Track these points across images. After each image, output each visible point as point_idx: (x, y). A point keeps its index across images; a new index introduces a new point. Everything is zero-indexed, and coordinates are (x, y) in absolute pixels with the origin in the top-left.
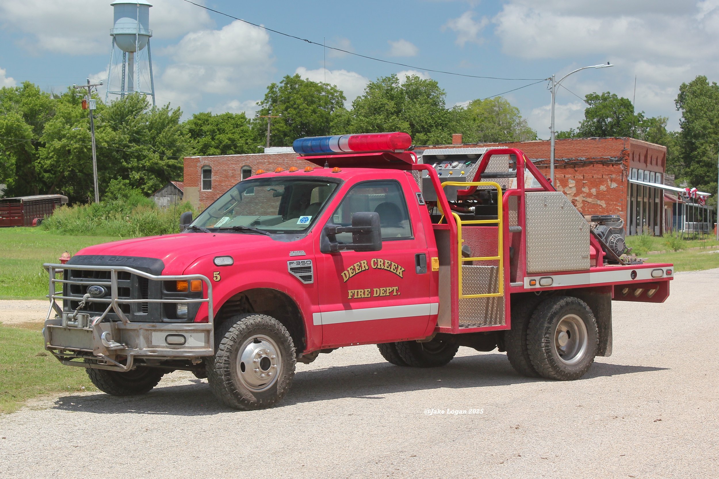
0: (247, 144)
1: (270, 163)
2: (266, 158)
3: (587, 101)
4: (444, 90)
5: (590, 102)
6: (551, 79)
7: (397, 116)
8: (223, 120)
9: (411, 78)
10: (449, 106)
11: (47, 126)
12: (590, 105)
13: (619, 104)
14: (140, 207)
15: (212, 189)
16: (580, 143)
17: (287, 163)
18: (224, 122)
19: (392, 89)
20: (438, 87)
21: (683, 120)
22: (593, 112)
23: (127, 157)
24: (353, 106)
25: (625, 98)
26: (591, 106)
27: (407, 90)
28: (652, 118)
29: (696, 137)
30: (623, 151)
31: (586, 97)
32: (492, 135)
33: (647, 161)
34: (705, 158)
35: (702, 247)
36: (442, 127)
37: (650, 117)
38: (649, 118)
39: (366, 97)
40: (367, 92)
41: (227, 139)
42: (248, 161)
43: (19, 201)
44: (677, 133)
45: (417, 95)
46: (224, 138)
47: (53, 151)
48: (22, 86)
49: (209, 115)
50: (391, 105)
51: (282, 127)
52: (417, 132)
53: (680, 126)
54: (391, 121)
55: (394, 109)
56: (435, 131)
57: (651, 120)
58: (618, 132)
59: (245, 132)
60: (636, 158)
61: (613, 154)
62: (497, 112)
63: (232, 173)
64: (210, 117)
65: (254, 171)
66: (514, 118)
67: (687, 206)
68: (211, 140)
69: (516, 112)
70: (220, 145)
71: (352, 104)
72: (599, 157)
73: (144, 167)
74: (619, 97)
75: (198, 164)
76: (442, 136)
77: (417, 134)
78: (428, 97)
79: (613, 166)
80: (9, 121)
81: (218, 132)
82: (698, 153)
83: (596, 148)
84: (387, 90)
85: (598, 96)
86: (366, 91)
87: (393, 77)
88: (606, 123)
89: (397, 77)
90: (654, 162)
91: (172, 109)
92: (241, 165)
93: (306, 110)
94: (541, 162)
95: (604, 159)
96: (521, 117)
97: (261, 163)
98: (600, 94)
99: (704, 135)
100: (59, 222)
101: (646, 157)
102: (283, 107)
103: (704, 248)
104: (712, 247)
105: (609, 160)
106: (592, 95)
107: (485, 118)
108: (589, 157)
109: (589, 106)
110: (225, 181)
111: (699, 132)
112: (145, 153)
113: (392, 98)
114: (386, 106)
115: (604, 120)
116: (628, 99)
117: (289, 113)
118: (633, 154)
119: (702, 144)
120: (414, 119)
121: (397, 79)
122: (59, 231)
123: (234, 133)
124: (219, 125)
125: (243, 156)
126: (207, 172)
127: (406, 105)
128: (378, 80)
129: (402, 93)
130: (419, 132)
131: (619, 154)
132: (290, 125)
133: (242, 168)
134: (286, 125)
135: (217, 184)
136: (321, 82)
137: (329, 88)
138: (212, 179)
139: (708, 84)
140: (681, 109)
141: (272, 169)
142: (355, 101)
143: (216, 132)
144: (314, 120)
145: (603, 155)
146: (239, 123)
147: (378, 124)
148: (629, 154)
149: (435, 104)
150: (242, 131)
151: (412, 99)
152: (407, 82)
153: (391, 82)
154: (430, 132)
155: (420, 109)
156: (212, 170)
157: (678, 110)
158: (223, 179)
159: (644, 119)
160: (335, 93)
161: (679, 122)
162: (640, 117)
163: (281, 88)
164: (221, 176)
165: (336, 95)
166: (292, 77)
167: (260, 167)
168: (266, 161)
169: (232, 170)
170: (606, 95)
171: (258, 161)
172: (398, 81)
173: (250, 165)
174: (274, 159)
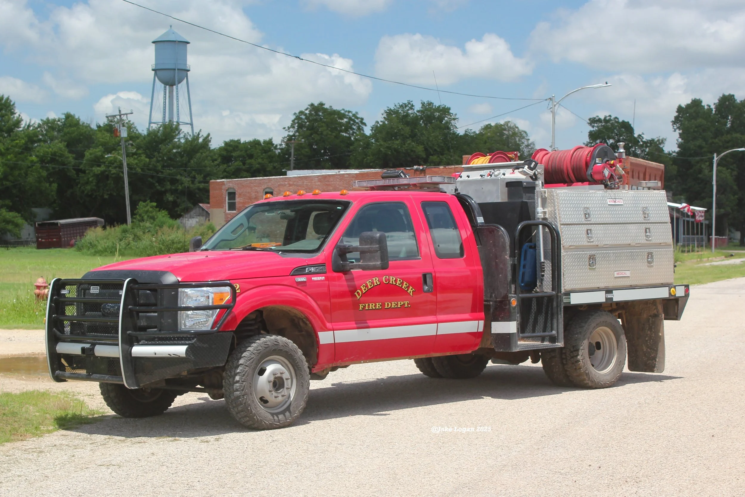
1: (290, 185)
2: (287, 180)
3: (590, 124)
4: (456, 114)
5: (593, 124)
6: (551, 99)
7: (413, 140)
8: (251, 146)
9: (425, 103)
10: (461, 131)
11: (87, 154)
12: (593, 127)
13: (620, 127)
14: (165, 228)
15: (237, 210)
17: (307, 185)
18: (253, 148)
19: (408, 115)
20: (450, 112)
21: (680, 140)
22: (596, 133)
23: (161, 181)
25: (626, 121)
26: (594, 129)
27: (421, 115)
28: (651, 139)
29: (692, 155)
31: (590, 119)
33: (646, 178)
34: (700, 176)
35: (698, 260)
36: (454, 150)
37: (649, 138)
39: (384, 122)
40: (384, 118)
41: (257, 164)
42: (270, 184)
43: (57, 224)
44: (674, 152)
45: (431, 120)
46: (254, 163)
47: (92, 176)
48: (63, 117)
49: (238, 142)
50: (407, 130)
51: (306, 152)
53: (677, 146)
54: (407, 145)
55: (409, 133)
56: (446, 154)
57: (650, 141)
59: (272, 158)
60: (636, 175)
62: (507, 135)
63: (255, 195)
64: (240, 143)
65: (275, 193)
66: (523, 140)
67: (684, 221)
68: (242, 165)
69: (524, 135)
70: (250, 168)
71: (371, 129)
73: (176, 190)
74: (621, 120)
75: (223, 187)
76: (452, 158)
77: (431, 157)
78: (441, 122)
80: (52, 149)
81: (247, 158)
82: (694, 170)
84: (404, 116)
86: (384, 116)
87: (409, 103)
89: (413, 104)
90: (653, 179)
91: (203, 135)
92: (263, 187)
93: (328, 136)
96: (529, 140)
97: (282, 185)
98: (602, 118)
99: (700, 154)
100: (91, 243)
101: (645, 173)
102: (308, 133)
103: (701, 260)
104: (708, 259)
106: (595, 118)
107: (496, 141)
109: (592, 129)
110: (248, 202)
111: (695, 151)
112: (179, 177)
113: (407, 124)
114: (402, 131)
116: (628, 122)
117: (313, 139)
118: (633, 172)
119: (698, 162)
120: (427, 143)
122: (89, 252)
123: (262, 158)
124: (248, 151)
125: (265, 179)
126: (232, 195)
128: (395, 106)
129: (417, 119)
133: (264, 190)
135: (241, 205)
136: (343, 109)
137: (351, 115)
138: (236, 201)
139: (704, 107)
140: (678, 131)
142: (374, 126)
143: (245, 158)
146: (267, 148)
147: (395, 148)
149: (448, 128)
150: (270, 156)
152: (422, 108)
153: (407, 108)
154: (442, 154)
155: (433, 134)
156: (236, 192)
157: (675, 131)
158: (247, 200)
159: (643, 140)
160: (356, 120)
161: (677, 142)
162: (640, 138)
163: (305, 115)
164: (244, 198)
165: (357, 121)
166: (316, 105)
167: (281, 189)
168: (286, 183)
169: (255, 192)
170: (608, 118)
171: (279, 183)
172: (413, 108)
173: (272, 187)
174: (294, 182)
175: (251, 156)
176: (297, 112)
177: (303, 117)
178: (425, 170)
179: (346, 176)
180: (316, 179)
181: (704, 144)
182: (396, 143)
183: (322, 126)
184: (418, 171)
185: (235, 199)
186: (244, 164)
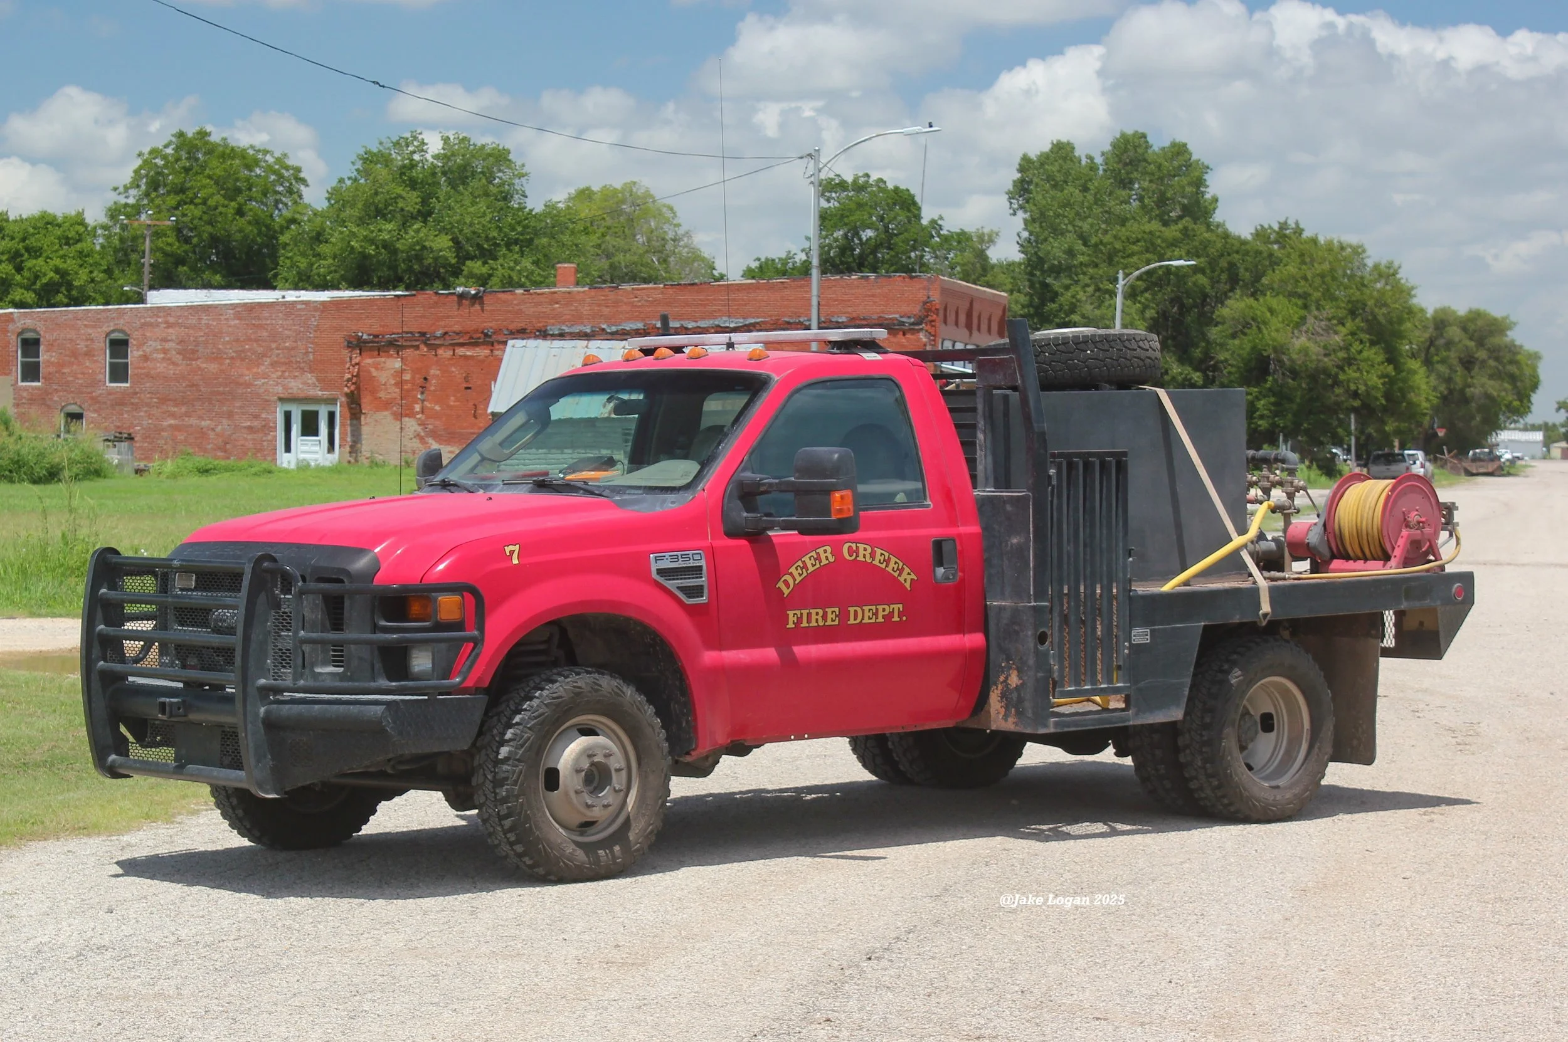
0: (93, 281)
1: (169, 325)
2: (160, 314)
3: (822, 193)
4: (523, 165)
5: (827, 194)
6: (810, 155)
7: (425, 222)
8: (34, 228)
9: (452, 139)
10: (535, 204)
12: (828, 201)
13: (890, 201)
15: (42, 381)
16: (835, 286)
17: (208, 326)
18: (39, 233)
19: (413, 165)
20: (510, 160)
21: (1025, 234)
22: (836, 215)
24: (329, 199)
25: (903, 187)
26: (831, 205)
27: (443, 167)
28: (959, 231)
29: (1057, 271)
30: (925, 303)
31: (821, 183)
32: (626, 267)
33: (972, 324)
36: (521, 247)
37: (956, 229)
38: (952, 230)
39: (355, 180)
40: (357, 170)
41: (51, 270)
42: (122, 321)
44: (1014, 262)
45: (467, 177)
46: (46, 268)
50: (411, 200)
51: (171, 245)
52: (468, 259)
53: (1017, 247)
54: (411, 234)
55: (417, 207)
56: (504, 256)
57: (958, 234)
58: (889, 260)
59: (86, 257)
60: (951, 318)
61: (905, 309)
62: (628, 214)
63: (87, 346)
64: (7, 220)
65: (135, 343)
66: (666, 227)
68: (13, 271)
69: (669, 215)
70: (34, 283)
71: (327, 195)
72: (875, 316)
74: (890, 186)
75: (11, 327)
76: (518, 268)
77: (468, 263)
78: (491, 182)
79: (904, 334)
81: (26, 255)
82: (1061, 305)
83: (869, 296)
84: (404, 166)
85: (845, 182)
86: (356, 167)
87: (415, 138)
88: (860, 239)
89: (423, 139)
90: (984, 326)
92: (106, 329)
93: (220, 209)
94: (755, 327)
95: (887, 319)
96: (679, 225)
97: (151, 325)
98: (849, 179)
99: (1069, 268)
101: (969, 315)
102: (172, 200)
105: (895, 322)
106: (832, 180)
107: (609, 228)
108: (854, 315)
109: (825, 205)
110: (72, 364)
111: (1060, 262)
113: (413, 184)
114: (400, 200)
115: (857, 234)
116: (908, 190)
117: (184, 215)
118: (945, 309)
119: (1067, 288)
120: (461, 231)
121: (423, 143)
123: (63, 257)
124: (29, 239)
125: (109, 310)
126: (31, 345)
127: (442, 198)
128: (381, 143)
129: (434, 174)
130: (472, 258)
131: (917, 309)
132: (187, 240)
133: (107, 335)
134: (179, 241)
135: (52, 369)
136: (253, 147)
137: (269, 158)
138: (41, 359)
139: (1080, 161)
140: (1020, 215)
141: (174, 338)
142: (334, 189)
143: (22, 256)
144: (241, 231)
145: (883, 312)
146: (71, 234)
147: (384, 241)
148: (937, 309)
149: (506, 197)
150: (81, 252)
151: (454, 187)
152: (443, 149)
153: (411, 149)
154: (495, 259)
155: (472, 209)
156: (42, 340)
157: (1015, 214)
158: (67, 358)
159: (942, 232)
160: (283, 171)
161: (1018, 239)
162: (935, 228)
163: (165, 157)
164: (61, 353)
165: (286, 174)
166: (190, 135)
167: (148, 334)
168: (160, 320)
169: (87, 340)
170: (862, 180)
171: (143, 321)
172: (425, 148)
173: (125, 328)
174: (179, 317)
175: (34, 252)
176: (146, 150)
177: (160, 162)
178: (481, 297)
179: (299, 307)
180: (231, 312)
181: (1079, 246)
182: (387, 229)
183: (204, 187)
184: (466, 299)
185: (38, 357)
186: (19, 269)
